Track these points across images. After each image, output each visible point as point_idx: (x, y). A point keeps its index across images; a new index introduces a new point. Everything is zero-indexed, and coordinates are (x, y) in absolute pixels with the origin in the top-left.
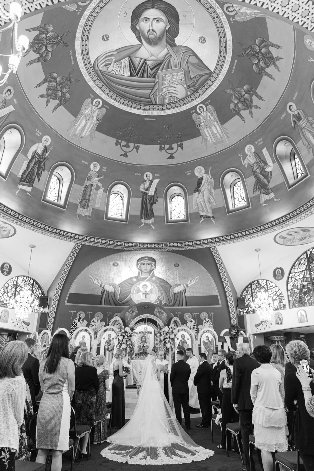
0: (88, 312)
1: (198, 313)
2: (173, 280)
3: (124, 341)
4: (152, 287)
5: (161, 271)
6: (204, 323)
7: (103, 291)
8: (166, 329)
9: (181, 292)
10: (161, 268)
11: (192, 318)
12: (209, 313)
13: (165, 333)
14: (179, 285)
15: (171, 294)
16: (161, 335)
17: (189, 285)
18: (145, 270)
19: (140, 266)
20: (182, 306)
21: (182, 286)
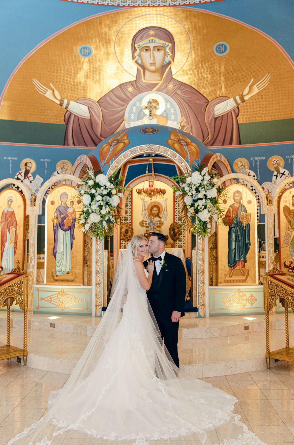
0: (42, 160)
1: (264, 158)
2: (211, 89)
3: (94, 207)
4: (168, 106)
5: (186, 68)
6: (274, 178)
7: (67, 116)
8: (195, 178)
9: (228, 115)
10: (185, 59)
11: (251, 168)
12: (287, 157)
13: (194, 188)
14: (225, 98)
15: (208, 119)
16: (185, 194)
17: (246, 98)
18: (151, 64)
19: (140, 56)
20: (231, 143)
21: (232, 100)
